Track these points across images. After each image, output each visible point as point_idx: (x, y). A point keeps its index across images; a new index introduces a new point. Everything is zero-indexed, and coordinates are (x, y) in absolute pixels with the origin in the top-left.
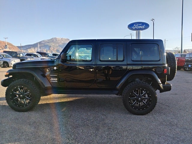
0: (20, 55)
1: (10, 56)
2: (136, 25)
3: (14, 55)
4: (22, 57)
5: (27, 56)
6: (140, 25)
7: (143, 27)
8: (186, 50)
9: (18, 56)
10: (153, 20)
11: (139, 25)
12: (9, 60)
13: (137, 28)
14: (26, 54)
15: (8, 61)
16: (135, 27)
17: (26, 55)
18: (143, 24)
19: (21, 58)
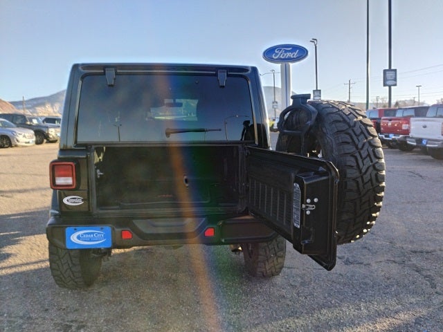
0: (31, 121)
1: (12, 124)
2: (280, 50)
3: (19, 121)
4: (37, 126)
5: (46, 124)
6: (289, 51)
7: (295, 54)
8: (400, 101)
9: (29, 123)
10: (315, 41)
11: (286, 51)
12: (12, 132)
13: (281, 57)
14: (43, 119)
15: (9, 134)
16: (277, 54)
17: (43, 122)
18: (295, 48)
19: (35, 128)
